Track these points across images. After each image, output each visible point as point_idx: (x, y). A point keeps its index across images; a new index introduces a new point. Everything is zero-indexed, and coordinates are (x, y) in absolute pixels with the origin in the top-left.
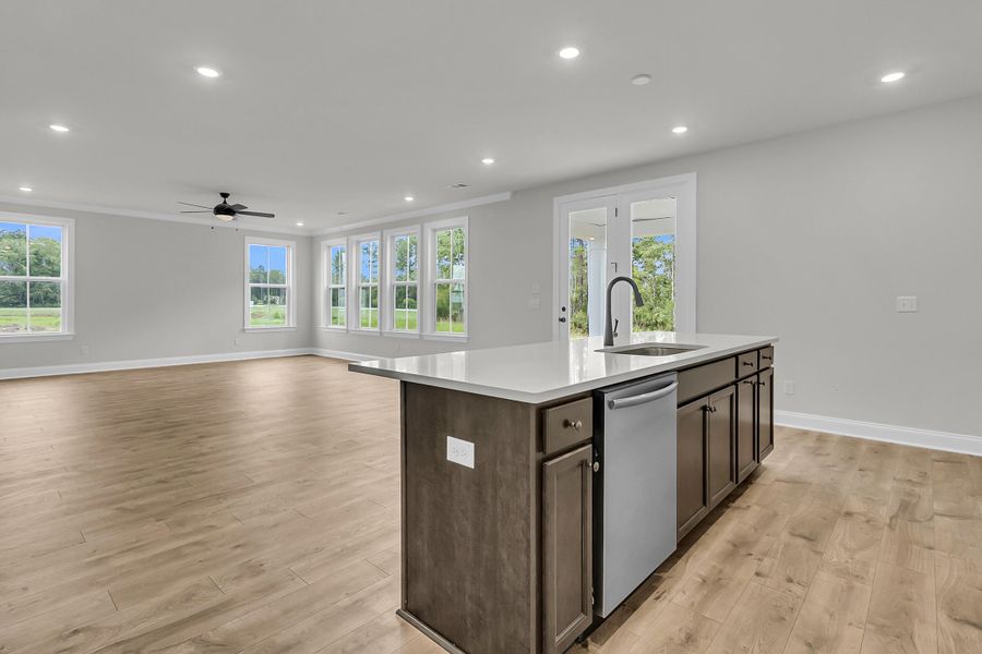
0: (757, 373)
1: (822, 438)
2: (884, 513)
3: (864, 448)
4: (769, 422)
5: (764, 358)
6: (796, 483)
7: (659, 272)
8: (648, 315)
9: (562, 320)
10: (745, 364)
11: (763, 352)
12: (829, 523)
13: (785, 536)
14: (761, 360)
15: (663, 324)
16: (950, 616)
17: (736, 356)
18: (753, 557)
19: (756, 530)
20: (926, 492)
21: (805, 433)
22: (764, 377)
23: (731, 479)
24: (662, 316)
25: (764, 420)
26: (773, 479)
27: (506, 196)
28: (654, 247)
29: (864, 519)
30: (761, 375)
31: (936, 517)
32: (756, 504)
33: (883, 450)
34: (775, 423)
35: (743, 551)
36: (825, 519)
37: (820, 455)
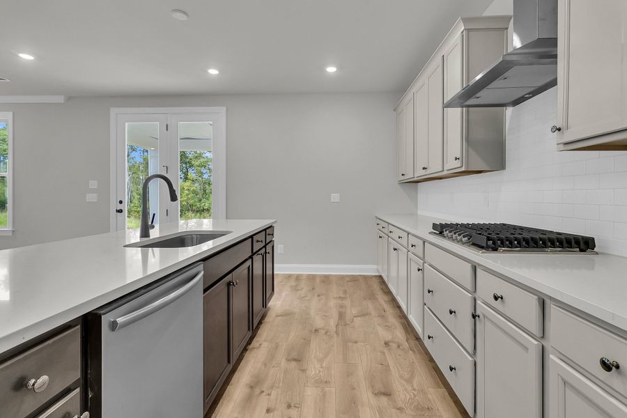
0: (265, 247)
1: (298, 278)
2: (333, 323)
3: (318, 280)
4: (271, 273)
5: (269, 234)
6: (287, 314)
7: (205, 176)
8: (198, 204)
9: (120, 211)
10: (258, 241)
11: (268, 231)
12: (307, 342)
13: (283, 363)
14: (267, 236)
15: (208, 210)
16: (373, 393)
17: (251, 237)
18: (264, 394)
19: (265, 365)
20: (347, 303)
21: (290, 276)
22: (269, 248)
23: (249, 329)
24: (207, 205)
25: (269, 272)
26: (274, 315)
27: (60, 99)
28: (202, 160)
29: (324, 332)
30: (267, 247)
31: (355, 319)
32: (265, 341)
33: (326, 279)
34: (275, 273)
35: (257, 391)
36: (305, 339)
37: (298, 290)
